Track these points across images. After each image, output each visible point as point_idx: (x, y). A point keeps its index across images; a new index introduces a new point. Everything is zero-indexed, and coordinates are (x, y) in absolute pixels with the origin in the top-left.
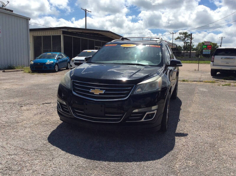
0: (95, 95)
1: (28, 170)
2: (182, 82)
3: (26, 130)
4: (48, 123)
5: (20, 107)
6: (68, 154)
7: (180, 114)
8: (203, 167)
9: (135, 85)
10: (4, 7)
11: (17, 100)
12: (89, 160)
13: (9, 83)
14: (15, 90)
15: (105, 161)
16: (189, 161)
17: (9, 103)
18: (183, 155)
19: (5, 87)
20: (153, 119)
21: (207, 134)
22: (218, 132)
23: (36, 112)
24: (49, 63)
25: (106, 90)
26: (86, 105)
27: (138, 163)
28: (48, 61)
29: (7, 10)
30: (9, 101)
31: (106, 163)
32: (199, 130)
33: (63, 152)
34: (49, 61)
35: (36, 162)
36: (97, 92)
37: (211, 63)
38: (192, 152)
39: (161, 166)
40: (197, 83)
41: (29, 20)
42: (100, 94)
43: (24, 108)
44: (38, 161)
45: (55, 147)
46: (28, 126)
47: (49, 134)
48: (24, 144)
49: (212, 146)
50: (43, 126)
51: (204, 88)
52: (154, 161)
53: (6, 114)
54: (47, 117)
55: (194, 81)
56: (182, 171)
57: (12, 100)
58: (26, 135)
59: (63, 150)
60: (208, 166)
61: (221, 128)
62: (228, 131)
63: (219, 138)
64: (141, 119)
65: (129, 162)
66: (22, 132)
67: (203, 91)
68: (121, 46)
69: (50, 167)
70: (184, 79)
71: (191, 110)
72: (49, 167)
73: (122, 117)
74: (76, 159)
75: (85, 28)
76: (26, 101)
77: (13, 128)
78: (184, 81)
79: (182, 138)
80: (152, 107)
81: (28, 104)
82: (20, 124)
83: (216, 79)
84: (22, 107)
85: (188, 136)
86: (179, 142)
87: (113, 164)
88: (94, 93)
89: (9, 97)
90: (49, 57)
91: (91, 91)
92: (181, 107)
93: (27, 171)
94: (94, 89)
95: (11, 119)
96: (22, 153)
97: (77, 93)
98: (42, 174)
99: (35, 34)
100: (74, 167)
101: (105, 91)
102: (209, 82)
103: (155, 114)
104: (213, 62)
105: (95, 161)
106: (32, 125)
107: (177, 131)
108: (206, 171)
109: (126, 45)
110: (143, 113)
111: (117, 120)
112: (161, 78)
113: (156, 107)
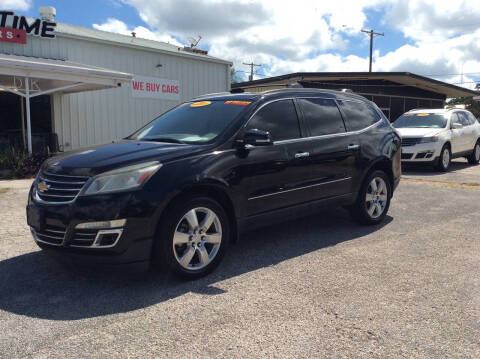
0: (41, 192)
9: (90, 178)
10: (193, 47)
20: (114, 245)
29: (197, 51)
41: (231, 66)
42: (45, 192)
64: (91, 243)
80: (110, 223)
88: (40, 189)
91: (39, 185)
101: (49, 186)
103: (119, 237)
110: (96, 231)
111: (60, 241)
112: (161, 165)
113: (122, 222)
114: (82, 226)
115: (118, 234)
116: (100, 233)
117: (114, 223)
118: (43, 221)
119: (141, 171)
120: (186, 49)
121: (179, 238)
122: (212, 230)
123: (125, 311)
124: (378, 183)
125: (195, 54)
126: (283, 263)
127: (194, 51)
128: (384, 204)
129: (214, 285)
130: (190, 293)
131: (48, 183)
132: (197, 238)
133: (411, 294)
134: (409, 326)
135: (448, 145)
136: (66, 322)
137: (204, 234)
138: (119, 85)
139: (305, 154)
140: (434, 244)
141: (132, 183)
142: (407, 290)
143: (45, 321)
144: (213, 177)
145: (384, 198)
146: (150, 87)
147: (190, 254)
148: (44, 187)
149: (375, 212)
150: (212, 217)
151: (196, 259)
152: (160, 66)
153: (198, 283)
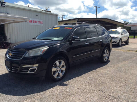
9: (27, 52)
20: (34, 72)
26: (6, 61)
64: (27, 72)
80: (33, 65)
103: (36, 70)
110: (29, 68)
111: (17, 71)
112: (48, 47)
113: (37, 65)
114: (24, 66)
115: (36, 69)
116: (30, 68)
117: (35, 65)
118: (11, 65)
119: (43, 49)
120: (44, 11)
121: (54, 69)
122: (63, 67)
123: (39, 92)
124: (106, 51)
125: (47, 12)
126: (83, 75)
127: (47, 11)
128: (108, 57)
129: (64, 83)
130: (58, 86)
131: (12, 53)
132: (59, 69)
133: (122, 84)
134: (124, 94)
135: (121, 39)
136: (22, 97)
137: (61, 68)
138: (26, 21)
139: (88, 43)
140: (123, 68)
141: (40, 53)
142: (120, 83)
143: (15, 96)
144: (62, 51)
145: (108, 55)
146: (34, 22)
147: (57, 74)
148: (11, 54)
149: (106, 59)
150: (63, 63)
151: (58, 75)
152: (37, 15)
153: (59, 82)
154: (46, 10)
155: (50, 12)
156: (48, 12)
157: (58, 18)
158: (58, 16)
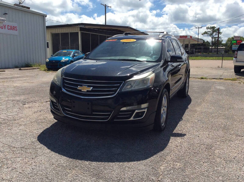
0: (83, 92)
1: (8, 168)
2: (199, 80)
3: (20, 128)
4: (44, 121)
5: (23, 105)
6: (53, 153)
7: (185, 113)
8: (190, 170)
9: (123, 82)
10: (21, 4)
11: (22, 98)
12: (71, 159)
13: (21, 80)
14: (23, 88)
15: (87, 161)
16: (177, 163)
17: (13, 101)
18: (173, 156)
19: (15, 85)
20: (143, 117)
21: (207, 135)
22: (221, 133)
23: (36, 110)
24: (64, 60)
25: (94, 87)
26: (74, 102)
27: (121, 163)
28: (63, 58)
29: (24, 7)
30: (14, 99)
31: (87, 163)
32: (201, 130)
33: (48, 151)
34: (65, 59)
35: (19, 160)
36: (85, 89)
37: (234, 59)
38: (184, 153)
39: (144, 167)
40: (217, 80)
41: (46, 17)
42: (88, 91)
43: (27, 106)
44: (21, 158)
45: (42, 145)
46: (23, 124)
47: (41, 132)
48: (13, 141)
49: (209, 147)
50: (38, 124)
51: (222, 86)
52: (139, 162)
53: (7, 112)
54: (46, 115)
55: (214, 79)
56: (166, 173)
57: (18, 98)
58: (18, 133)
59: (49, 148)
60: (196, 169)
61: (225, 128)
62: (233, 132)
63: (219, 139)
64: (130, 117)
65: (111, 162)
66: (15, 129)
67: (219, 89)
68: (121, 41)
69: (31, 165)
70: (202, 77)
71: (198, 109)
72: (29, 165)
73: (109, 115)
74: (58, 158)
75: (105, 24)
76: (31, 99)
77: (9, 126)
78: (202, 78)
79: (178, 138)
80: (141, 106)
81: (32, 101)
82: (16, 122)
83: (238, 77)
84: (25, 104)
85: (185, 137)
86: (174, 142)
87: (94, 164)
88: (81, 90)
89: (16, 95)
90: (65, 55)
91: (79, 88)
92: (189, 107)
93: (6, 169)
94: (81, 86)
95: (10, 116)
96: (8, 150)
97: (66, 90)
98: (20, 172)
99: (53, 31)
100: (54, 166)
101: (92, 88)
102: (230, 80)
104: (236, 57)
105: (77, 160)
106: (28, 122)
107: (175, 131)
108: (193, 174)
109: (125, 40)
111: (105, 118)
112: (154, 74)
113: (147, 105)
114: (124, 109)
116: (136, 111)
118: (91, 108)
119: (149, 77)
120: (16, 5)
127: (22, 7)
131: (89, 86)
137: (164, 108)
152: (6, 14)
154: (20, 3)
155: (29, 8)
156: (25, 9)
157: (46, 20)
158: (46, 18)
